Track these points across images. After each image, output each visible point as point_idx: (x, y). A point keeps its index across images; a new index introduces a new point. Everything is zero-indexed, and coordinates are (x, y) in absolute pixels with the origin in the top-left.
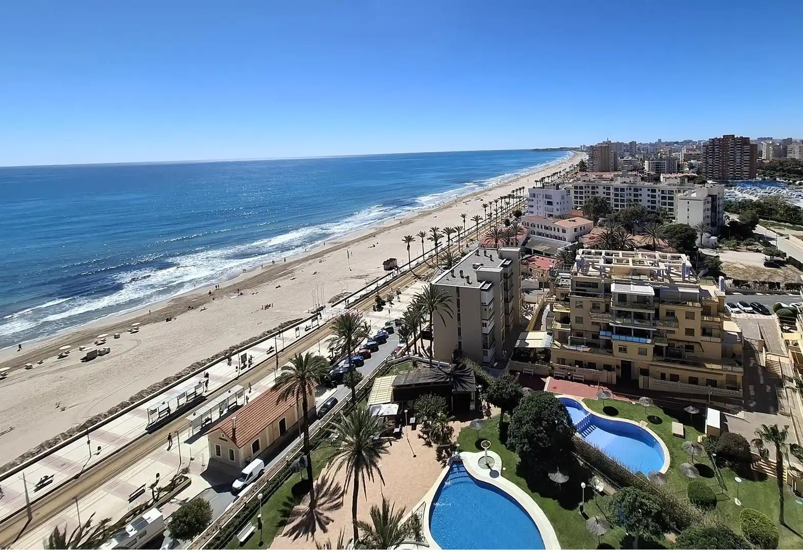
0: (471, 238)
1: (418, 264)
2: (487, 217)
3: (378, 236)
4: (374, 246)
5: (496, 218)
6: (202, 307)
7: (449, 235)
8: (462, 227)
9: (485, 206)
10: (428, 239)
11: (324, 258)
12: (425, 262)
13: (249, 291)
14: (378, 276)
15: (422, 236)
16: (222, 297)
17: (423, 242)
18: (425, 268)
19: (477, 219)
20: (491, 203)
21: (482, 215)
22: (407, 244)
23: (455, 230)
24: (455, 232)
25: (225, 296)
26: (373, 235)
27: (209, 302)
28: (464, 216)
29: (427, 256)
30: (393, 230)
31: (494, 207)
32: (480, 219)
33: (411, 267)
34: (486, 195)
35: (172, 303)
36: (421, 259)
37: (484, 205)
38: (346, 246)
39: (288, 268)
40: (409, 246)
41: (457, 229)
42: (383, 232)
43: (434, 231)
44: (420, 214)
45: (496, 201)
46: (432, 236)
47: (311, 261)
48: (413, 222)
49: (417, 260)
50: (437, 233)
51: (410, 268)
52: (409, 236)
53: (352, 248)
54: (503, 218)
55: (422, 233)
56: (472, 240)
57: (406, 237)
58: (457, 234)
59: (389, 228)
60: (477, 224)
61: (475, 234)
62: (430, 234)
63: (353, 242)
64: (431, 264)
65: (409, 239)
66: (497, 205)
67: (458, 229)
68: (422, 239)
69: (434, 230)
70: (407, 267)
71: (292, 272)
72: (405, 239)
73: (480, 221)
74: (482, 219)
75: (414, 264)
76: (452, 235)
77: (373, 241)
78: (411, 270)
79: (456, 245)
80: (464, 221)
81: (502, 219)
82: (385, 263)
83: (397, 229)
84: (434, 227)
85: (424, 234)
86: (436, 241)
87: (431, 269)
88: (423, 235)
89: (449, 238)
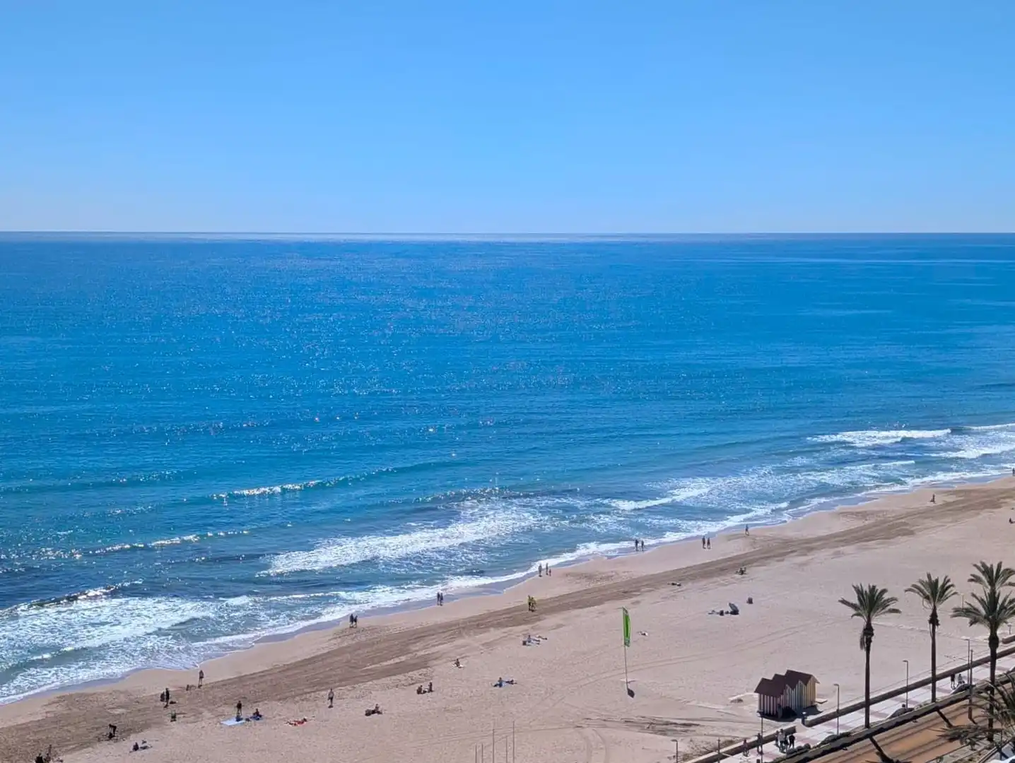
1: (905, 717)
3: (755, 572)
4: (735, 612)
6: (135, 739)
10: (959, 612)
11: (539, 628)
12: (937, 709)
13: (290, 710)
14: (728, 735)
15: (934, 593)
16: (197, 715)
17: (934, 621)
18: (933, 734)
22: (861, 622)
25: (207, 714)
26: (739, 566)
27: (159, 724)
29: (946, 688)
30: (823, 555)
33: (872, 719)
35: (59, 709)
36: (921, 697)
38: (626, 594)
39: (413, 648)
40: (868, 631)
42: (782, 556)
43: (993, 583)
46: (978, 604)
47: (494, 634)
48: (911, 533)
49: (903, 696)
50: (1002, 591)
51: (867, 725)
52: (873, 589)
53: (646, 609)
55: (933, 585)
57: (860, 592)
59: (808, 546)
62: (968, 592)
63: (654, 582)
64: (963, 721)
65: (871, 602)
68: (931, 606)
69: (992, 575)
70: (854, 721)
71: (424, 663)
72: (855, 601)
75: (885, 711)
77: (731, 590)
78: (870, 736)
82: (765, 688)
83: (838, 554)
84: (992, 563)
85: (945, 588)
86: (994, 626)
87: (957, 743)
88: (935, 591)
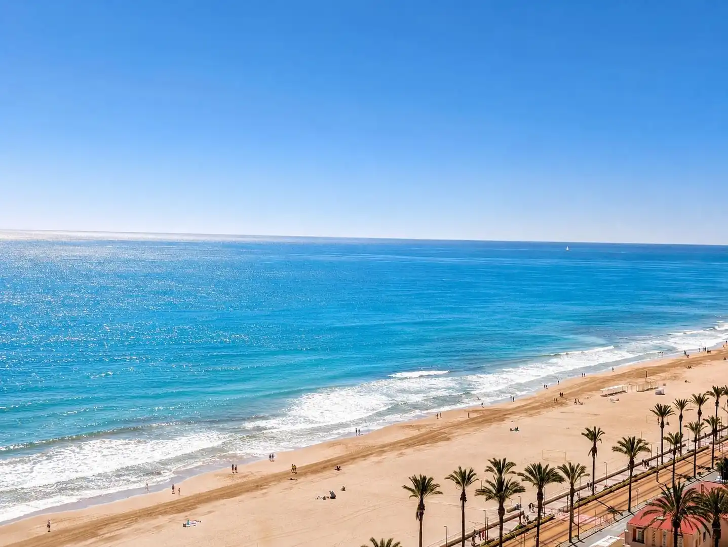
0: (611, 504)
2: (668, 446)
5: (694, 453)
7: (540, 487)
8: (583, 469)
9: (662, 412)
10: (480, 492)
11: (195, 515)
17: (463, 498)
19: (631, 447)
20: (682, 405)
21: (652, 437)
22: (417, 501)
23: (561, 473)
24: (561, 480)
28: (593, 436)
30: (392, 455)
31: (691, 417)
32: (641, 448)
34: (675, 377)
37: (659, 408)
38: (259, 487)
39: (101, 532)
40: (421, 507)
41: (566, 472)
43: (500, 472)
44: (473, 415)
45: (700, 401)
46: (491, 488)
47: (162, 520)
48: (448, 439)
50: (506, 477)
52: (425, 478)
54: (716, 454)
55: (463, 474)
56: (612, 510)
57: (415, 480)
58: (565, 486)
60: (632, 466)
61: (623, 493)
62: (484, 478)
63: (278, 478)
65: (423, 487)
66: (700, 413)
67: (572, 472)
68: (461, 489)
69: (500, 466)
72: (413, 486)
73: (640, 456)
74: (649, 450)
76: (552, 490)
79: (564, 520)
80: (594, 450)
81: (713, 458)
84: (500, 458)
85: (470, 477)
86: (502, 500)
88: (464, 478)
89: (540, 496)
